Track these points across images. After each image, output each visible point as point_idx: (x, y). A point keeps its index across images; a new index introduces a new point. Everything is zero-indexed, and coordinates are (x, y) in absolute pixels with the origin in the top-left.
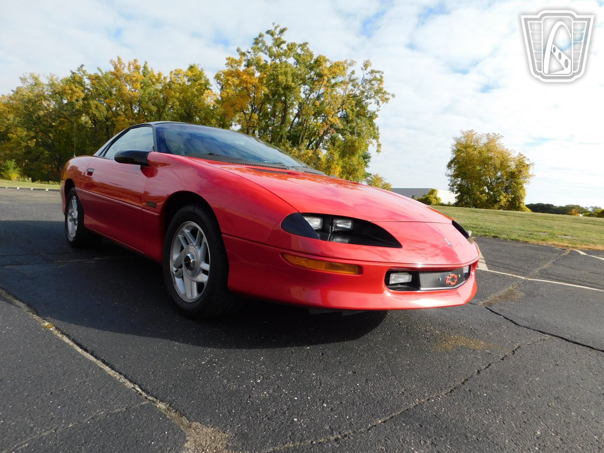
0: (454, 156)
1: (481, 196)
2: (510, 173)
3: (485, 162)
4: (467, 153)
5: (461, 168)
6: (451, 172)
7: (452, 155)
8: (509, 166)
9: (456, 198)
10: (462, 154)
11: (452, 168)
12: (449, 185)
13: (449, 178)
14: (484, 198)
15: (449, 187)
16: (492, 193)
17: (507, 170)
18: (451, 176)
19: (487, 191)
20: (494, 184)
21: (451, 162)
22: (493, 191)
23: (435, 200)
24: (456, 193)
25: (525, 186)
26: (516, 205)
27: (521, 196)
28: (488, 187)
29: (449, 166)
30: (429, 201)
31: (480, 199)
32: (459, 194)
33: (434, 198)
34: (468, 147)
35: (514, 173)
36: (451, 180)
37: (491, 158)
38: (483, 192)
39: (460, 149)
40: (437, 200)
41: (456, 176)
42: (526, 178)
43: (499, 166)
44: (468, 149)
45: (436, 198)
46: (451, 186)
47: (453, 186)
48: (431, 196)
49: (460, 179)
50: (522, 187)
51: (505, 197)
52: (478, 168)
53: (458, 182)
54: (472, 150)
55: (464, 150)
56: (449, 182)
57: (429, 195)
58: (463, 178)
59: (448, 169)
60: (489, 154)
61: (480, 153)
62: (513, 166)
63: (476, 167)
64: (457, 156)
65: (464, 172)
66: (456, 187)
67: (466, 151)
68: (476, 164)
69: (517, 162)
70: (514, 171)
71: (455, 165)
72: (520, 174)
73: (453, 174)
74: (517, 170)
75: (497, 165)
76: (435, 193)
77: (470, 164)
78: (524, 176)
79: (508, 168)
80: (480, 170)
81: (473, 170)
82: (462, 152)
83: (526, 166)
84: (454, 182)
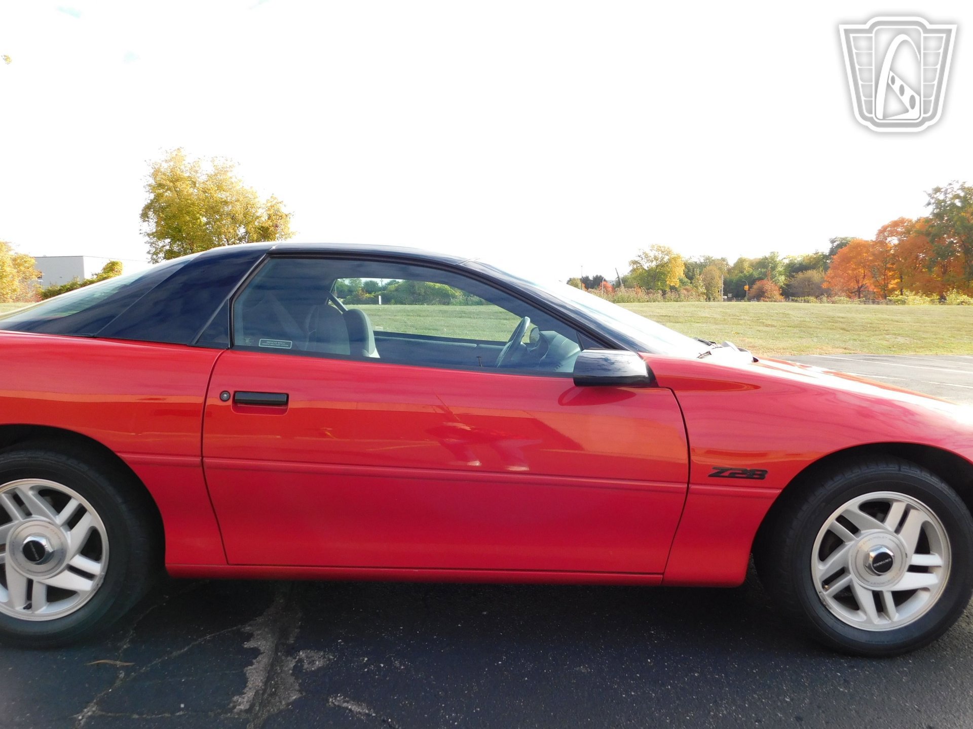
0: (152, 196)
2: (260, 229)
3: (213, 209)
4: (179, 192)
5: (170, 219)
6: (151, 226)
7: (147, 195)
8: (258, 217)
10: (168, 194)
11: (150, 220)
12: (148, 253)
13: (147, 239)
15: (150, 256)
17: (256, 223)
18: (153, 234)
21: (148, 208)
29: (144, 216)
34: (177, 180)
35: (268, 229)
36: (152, 244)
37: (226, 203)
39: (164, 182)
41: (160, 235)
43: (240, 217)
44: (178, 184)
46: (154, 254)
47: (156, 253)
48: (109, 275)
49: (168, 241)
52: (204, 220)
53: (164, 246)
54: (187, 185)
55: (171, 184)
56: (147, 247)
57: (105, 273)
58: (174, 239)
59: (144, 221)
60: (222, 195)
61: (205, 192)
62: (265, 217)
63: (199, 218)
64: (158, 197)
65: (176, 228)
66: (163, 255)
67: (175, 187)
68: (198, 213)
69: (269, 210)
70: (266, 225)
71: (155, 214)
72: (277, 230)
73: (154, 230)
74: (271, 223)
75: (237, 215)
76: (117, 268)
77: (188, 213)
78: (283, 233)
79: (258, 220)
80: (207, 223)
81: (194, 224)
82: (168, 190)
83: (284, 216)
84: (157, 247)
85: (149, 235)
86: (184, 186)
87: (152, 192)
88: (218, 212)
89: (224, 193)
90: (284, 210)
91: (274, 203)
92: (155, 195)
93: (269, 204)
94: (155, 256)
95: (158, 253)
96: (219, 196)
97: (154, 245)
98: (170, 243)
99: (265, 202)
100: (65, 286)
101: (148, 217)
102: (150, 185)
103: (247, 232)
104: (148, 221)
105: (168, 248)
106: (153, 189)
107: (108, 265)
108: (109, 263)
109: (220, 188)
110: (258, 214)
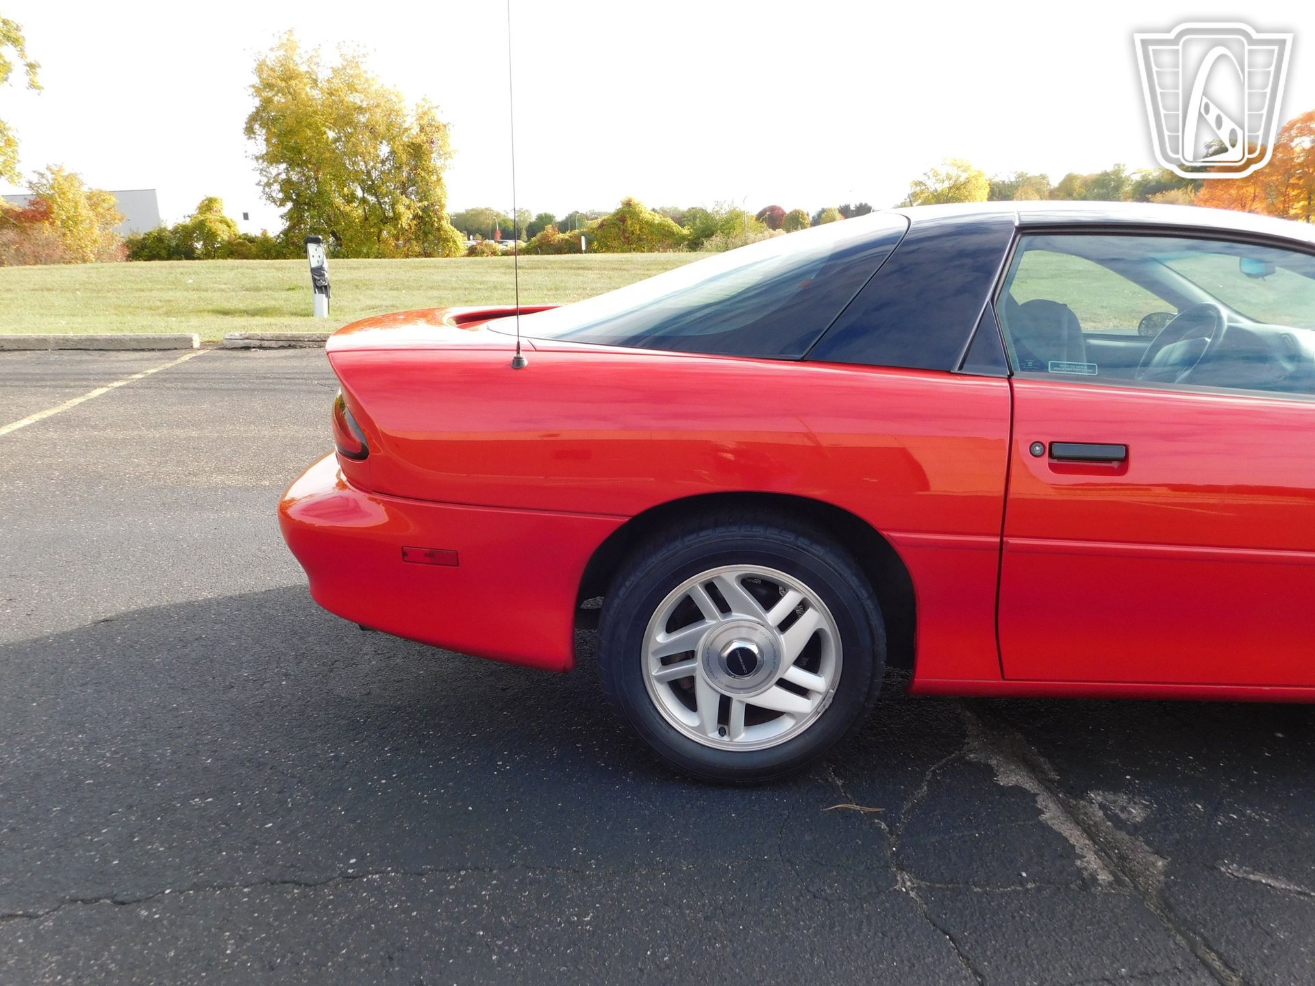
0: (257, 102)
1: (348, 209)
2: (409, 146)
3: (343, 119)
4: (295, 95)
5: (285, 135)
6: (259, 145)
7: (251, 100)
8: (406, 130)
9: (282, 217)
10: (280, 97)
11: (257, 137)
12: (258, 184)
13: (255, 164)
14: (357, 212)
15: (259, 189)
16: (371, 199)
17: (404, 139)
18: (262, 157)
19: (359, 193)
20: (374, 174)
21: (253, 119)
22: (375, 195)
23: (224, 227)
24: (282, 203)
25: (446, 176)
26: (432, 225)
27: (440, 201)
28: (362, 183)
29: (249, 130)
30: (210, 230)
31: (345, 215)
32: (289, 205)
33: (221, 222)
34: (291, 78)
35: (420, 146)
36: (262, 171)
37: (360, 110)
38: (350, 198)
40: (229, 226)
41: (272, 159)
42: (446, 159)
43: (382, 129)
44: (293, 83)
45: (223, 221)
46: (265, 187)
47: (269, 185)
48: (208, 215)
49: (283, 166)
50: (439, 180)
51: (409, 208)
52: (331, 135)
53: (279, 174)
54: (305, 85)
55: (283, 84)
56: (257, 177)
57: (200, 213)
58: (292, 164)
59: (248, 139)
60: (356, 99)
61: (331, 94)
62: (415, 130)
63: (325, 133)
64: (267, 102)
65: (294, 148)
66: (279, 187)
67: (288, 88)
68: (323, 125)
69: (421, 118)
70: (418, 141)
71: (264, 127)
72: (432, 148)
73: (264, 152)
74: (425, 138)
75: (377, 127)
76: (216, 206)
77: (309, 125)
78: (441, 152)
79: (406, 134)
80: (336, 140)
81: (318, 141)
82: (278, 91)
83: (441, 127)
84: (269, 175)
85: (257, 158)
86: (301, 86)
87: (256, 96)
88: (350, 123)
89: (358, 94)
90: (441, 119)
91: (426, 108)
92: (260, 100)
93: (420, 111)
94: (267, 189)
95: (272, 184)
96: (351, 99)
97: (265, 173)
98: (287, 169)
99: (415, 108)
100: (151, 233)
101: (254, 133)
102: (254, 86)
103: (393, 152)
104: (255, 138)
105: (284, 176)
106: (258, 91)
107: (203, 202)
108: (205, 200)
109: (352, 88)
110: (406, 125)
